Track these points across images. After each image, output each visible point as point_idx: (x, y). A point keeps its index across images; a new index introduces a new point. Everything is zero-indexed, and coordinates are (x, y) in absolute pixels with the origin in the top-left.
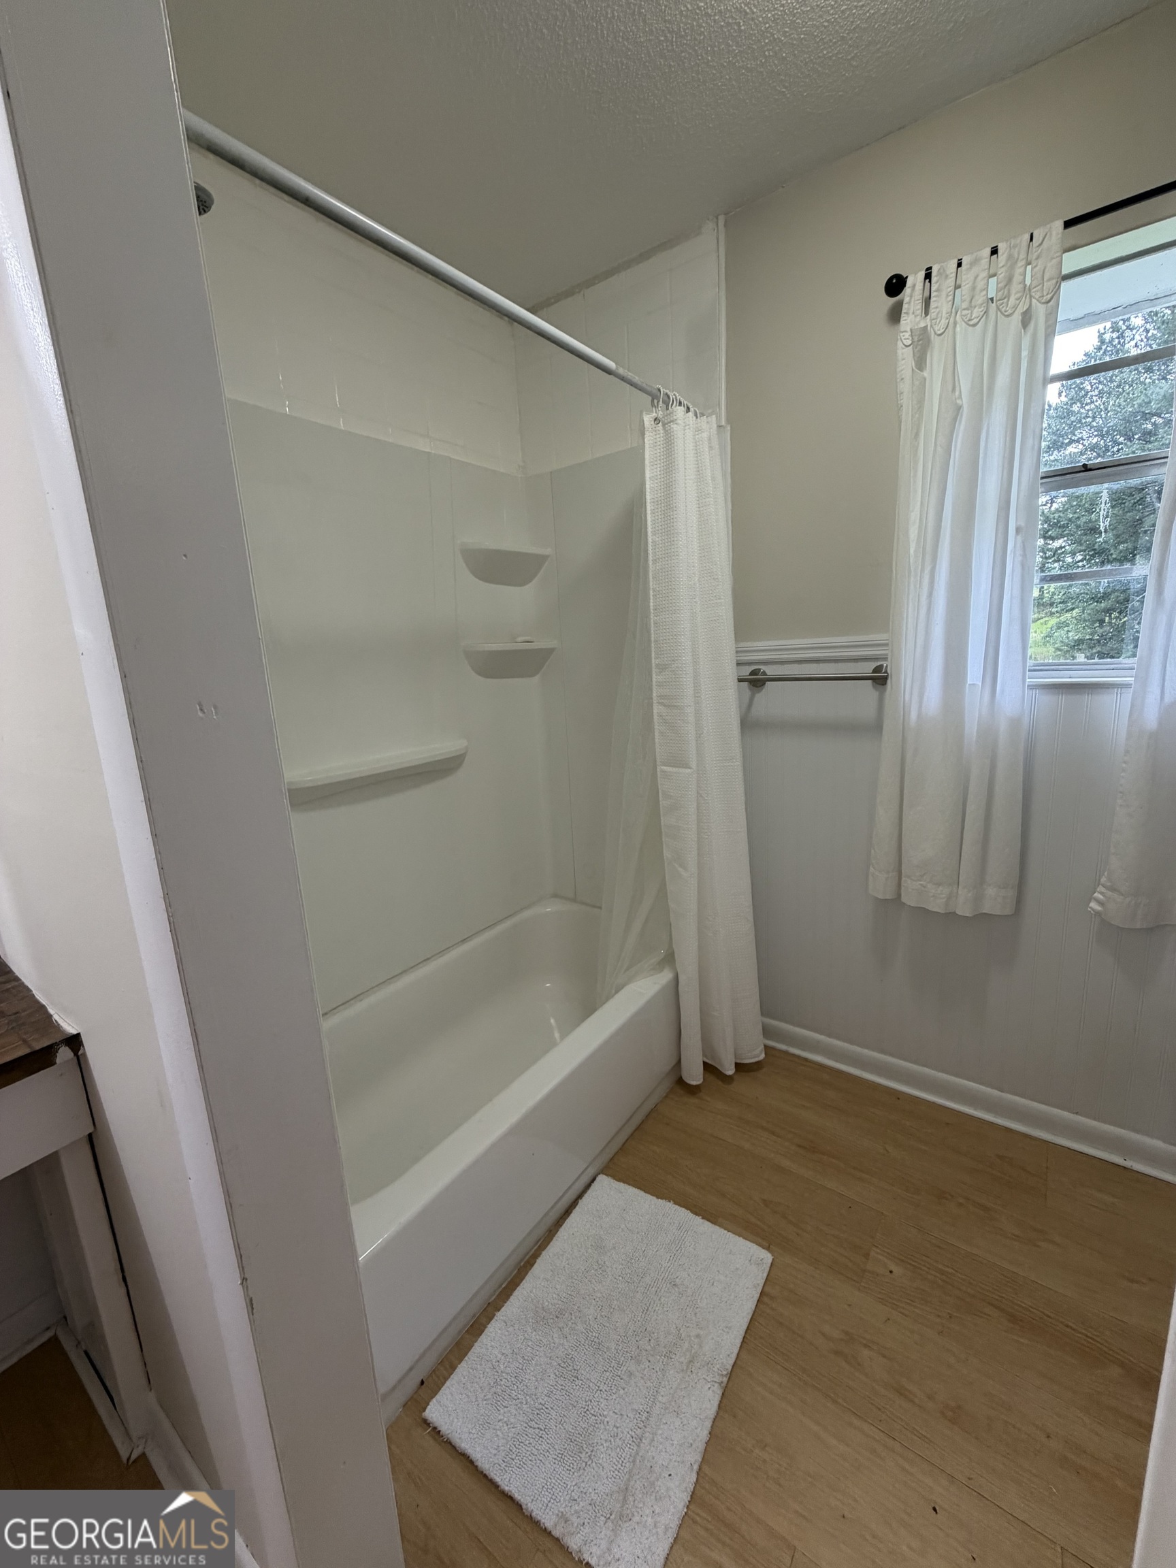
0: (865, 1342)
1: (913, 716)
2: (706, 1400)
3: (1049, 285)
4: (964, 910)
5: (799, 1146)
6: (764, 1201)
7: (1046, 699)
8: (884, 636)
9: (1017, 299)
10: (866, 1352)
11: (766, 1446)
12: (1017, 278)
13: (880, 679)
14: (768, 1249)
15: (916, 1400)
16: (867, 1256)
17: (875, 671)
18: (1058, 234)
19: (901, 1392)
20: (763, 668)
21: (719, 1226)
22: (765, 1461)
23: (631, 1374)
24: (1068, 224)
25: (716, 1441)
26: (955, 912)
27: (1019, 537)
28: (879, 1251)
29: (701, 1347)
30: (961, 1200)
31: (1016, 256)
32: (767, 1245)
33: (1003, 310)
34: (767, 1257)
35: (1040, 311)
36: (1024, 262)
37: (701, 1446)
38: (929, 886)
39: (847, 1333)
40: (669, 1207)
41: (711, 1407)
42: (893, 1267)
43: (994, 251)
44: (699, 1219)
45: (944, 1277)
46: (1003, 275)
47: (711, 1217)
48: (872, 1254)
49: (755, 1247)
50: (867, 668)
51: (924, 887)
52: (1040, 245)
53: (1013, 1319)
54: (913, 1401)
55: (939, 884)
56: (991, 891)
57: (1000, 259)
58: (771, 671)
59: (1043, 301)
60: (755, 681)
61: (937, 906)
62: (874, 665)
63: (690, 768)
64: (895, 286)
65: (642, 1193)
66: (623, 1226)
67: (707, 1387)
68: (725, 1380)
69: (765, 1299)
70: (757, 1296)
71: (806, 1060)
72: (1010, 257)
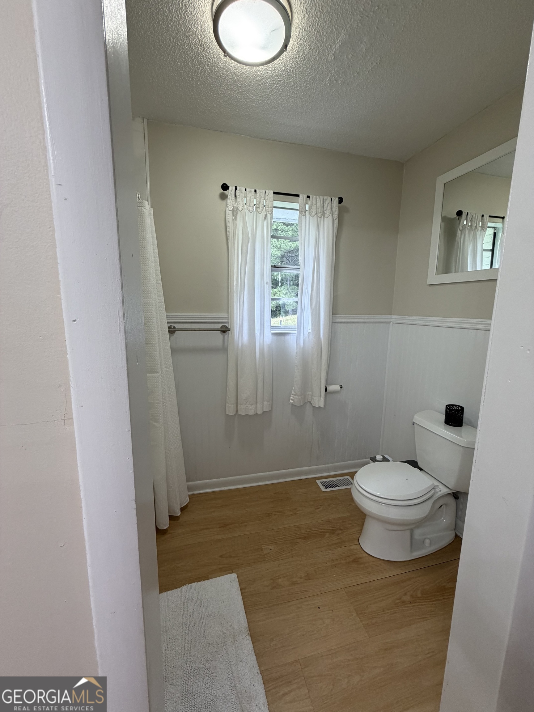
0: (277, 578)
1: (240, 345)
2: (247, 645)
3: (270, 209)
4: (260, 412)
5: (220, 527)
6: (221, 556)
7: (275, 337)
8: (225, 314)
9: (262, 209)
10: (280, 580)
11: (273, 640)
12: (261, 203)
13: (225, 330)
14: (233, 572)
15: (299, 582)
16: (262, 550)
17: (222, 327)
18: (272, 195)
19: (294, 583)
20: (173, 325)
21: (211, 578)
22: (276, 644)
23: (215, 667)
24: (275, 193)
25: (259, 655)
26: (257, 413)
27: (267, 285)
28: (264, 545)
29: (233, 628)
30: (274, 513)
31: (261, 195)
32: (231, 571)
33: (258, 211)
34: (234, 575)
35: (269, 216)
36: (263, 199)
37: (255, 663)
38: (249, 406)
39: (271, 579)
40: (188, 587)
41: (251, 646)
42: (270, 547)
43: (255, 191)
44: (202, 582)
45: (284, 540)
46: (258, 200)
47: (205, 578)
48: (263, 548)
49: (228, 575)
50: (218, 327)
51: (247, 407)
52: (268, 195)
53: (304, 538)
54: (298, 583)
55: (252, 405)
56: (265, 403)
57: (257, 194)
58: (178, 327)
59: (269, 213)
60: (172, 331)
61: (251, 413)
62: (221, 325)
63: (158, 373)
64: (225, 187)
65: (170, 592)
66: (171, 613)
67: (245, 640)
68: (249, 631)
69: (243, 591)
70: (240, 592)
71: (202, 493)
72: (260, 195)
